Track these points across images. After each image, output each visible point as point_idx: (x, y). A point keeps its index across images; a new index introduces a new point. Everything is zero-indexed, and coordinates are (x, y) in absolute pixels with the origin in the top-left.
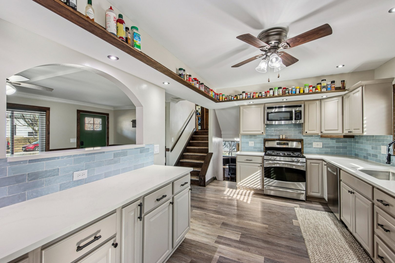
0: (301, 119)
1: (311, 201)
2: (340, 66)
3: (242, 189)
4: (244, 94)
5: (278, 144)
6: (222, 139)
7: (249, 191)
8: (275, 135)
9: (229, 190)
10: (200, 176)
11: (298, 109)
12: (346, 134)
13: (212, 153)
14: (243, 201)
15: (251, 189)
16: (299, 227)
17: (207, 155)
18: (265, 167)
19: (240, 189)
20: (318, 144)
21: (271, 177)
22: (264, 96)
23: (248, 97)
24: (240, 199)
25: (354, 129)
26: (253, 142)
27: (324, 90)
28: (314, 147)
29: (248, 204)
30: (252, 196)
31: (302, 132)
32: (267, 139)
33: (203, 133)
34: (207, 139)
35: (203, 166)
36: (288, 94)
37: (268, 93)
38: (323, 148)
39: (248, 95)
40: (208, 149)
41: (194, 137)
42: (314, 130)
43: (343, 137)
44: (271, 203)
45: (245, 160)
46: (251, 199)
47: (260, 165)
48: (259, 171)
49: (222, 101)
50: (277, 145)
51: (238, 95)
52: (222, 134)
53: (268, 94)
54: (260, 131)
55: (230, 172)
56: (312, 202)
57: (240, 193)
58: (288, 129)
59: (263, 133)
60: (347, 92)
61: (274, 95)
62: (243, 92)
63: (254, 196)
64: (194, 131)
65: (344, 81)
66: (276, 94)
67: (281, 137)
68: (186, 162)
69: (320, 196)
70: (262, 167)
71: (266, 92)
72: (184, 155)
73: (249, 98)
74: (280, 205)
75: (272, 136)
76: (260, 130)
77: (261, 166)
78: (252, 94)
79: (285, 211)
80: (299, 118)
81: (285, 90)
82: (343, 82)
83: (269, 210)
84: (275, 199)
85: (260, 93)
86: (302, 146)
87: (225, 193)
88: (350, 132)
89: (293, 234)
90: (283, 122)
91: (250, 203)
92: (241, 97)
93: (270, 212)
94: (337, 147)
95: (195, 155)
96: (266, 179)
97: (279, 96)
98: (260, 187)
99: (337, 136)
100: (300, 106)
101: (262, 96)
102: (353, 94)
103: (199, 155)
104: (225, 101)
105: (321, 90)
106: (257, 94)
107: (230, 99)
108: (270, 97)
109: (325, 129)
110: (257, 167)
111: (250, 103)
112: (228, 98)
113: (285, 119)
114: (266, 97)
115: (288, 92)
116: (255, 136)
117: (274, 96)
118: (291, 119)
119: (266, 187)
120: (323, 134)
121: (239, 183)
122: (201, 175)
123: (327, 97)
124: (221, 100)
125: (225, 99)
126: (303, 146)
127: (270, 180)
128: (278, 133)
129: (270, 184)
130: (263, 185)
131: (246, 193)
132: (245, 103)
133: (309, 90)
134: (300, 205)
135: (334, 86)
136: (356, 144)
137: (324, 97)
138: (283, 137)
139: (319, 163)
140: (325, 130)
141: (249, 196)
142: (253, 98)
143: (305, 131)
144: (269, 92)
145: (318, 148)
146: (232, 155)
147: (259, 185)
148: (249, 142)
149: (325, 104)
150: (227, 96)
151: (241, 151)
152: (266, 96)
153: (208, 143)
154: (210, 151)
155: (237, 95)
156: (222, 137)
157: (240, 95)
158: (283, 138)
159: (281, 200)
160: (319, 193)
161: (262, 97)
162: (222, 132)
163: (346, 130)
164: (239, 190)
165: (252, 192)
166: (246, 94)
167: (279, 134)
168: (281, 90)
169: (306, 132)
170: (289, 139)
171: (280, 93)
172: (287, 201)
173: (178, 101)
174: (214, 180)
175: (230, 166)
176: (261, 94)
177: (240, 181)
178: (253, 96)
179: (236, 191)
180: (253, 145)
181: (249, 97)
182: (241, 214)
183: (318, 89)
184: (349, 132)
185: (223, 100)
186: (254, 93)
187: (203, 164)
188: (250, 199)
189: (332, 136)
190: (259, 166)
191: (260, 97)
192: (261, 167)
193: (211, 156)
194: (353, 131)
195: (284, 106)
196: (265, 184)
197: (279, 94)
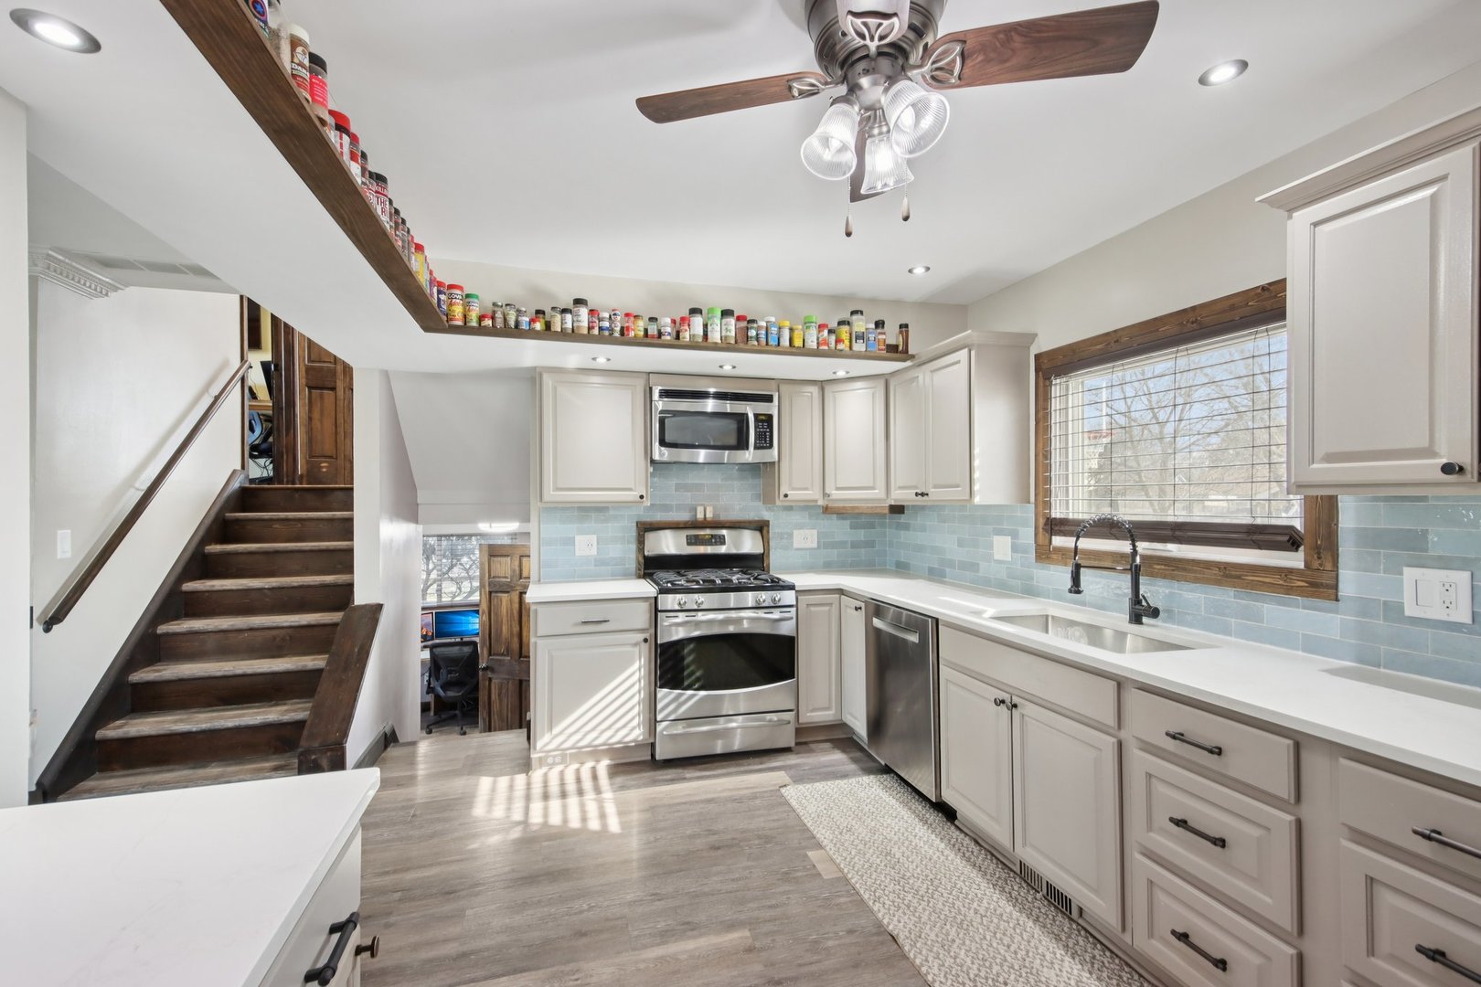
0: (771, 446)
1: (806, 743)
2: (919, 271)
3: (554, 764)
4: (584, 312)
5: (692, 541)
6: (420, 528)
7: (590, 764)
8: (679, 508)
9: (495, 783)
10: (308, 752)
11: (762, 408)
12: (895, 500)
13: (380, 607)
14: (583, 830)
15: (596, 753)
16: (847, 881)
17: (343, 620)
18: (661, 645)
19: (548, 765)
20: (805, 538)
21: (682, 682)
22: (668, 338)
23: (601, 329)
24: (565, 821)
25: (935, 487)
26: (594, 538)
27: (859, 347)
28: (795, 545)
29: (614, 836)
30: (611, 785)
31: (768, 497)
32: (651, 524)
33: (297, 496)
34: (346, 529)
35: (324, 686)
36: (756, 343)
37: (687, 328)
38: (819, 547)
39: (600, 320)
40: (350, 586)
41: (237, 521)
42: (806, 489)
43: (887, 511)
44: (697, 798)
45: (576, 625)
46: (618, 803)
47: (641, 637)
48: (636, 665)
49: (465, 329)
50: (689, 544)
51: (553, 308)
52: (419, 502)
53: (686, 330)
54: (630, 489)
55: (437, 679)
56: (813, 746)
57: (554, 788)
58: (720, 482)
59: (642, 497)
60: (908, 363)
61: (707, 339)
62: (579, 302)
63: (620, 780)
64: (236, 485)
65: (906, 326)
66: (715, 336)
67: (700, 516)
68: (181, 681)
69: (831, 718)
70: (647, 644)
71: (674, 322)
72: (167, 635)
73: (607, 333)
74: (729, 794)
75: (666, 508)
76: (633, 487)
77: (646, 640)
78: (619, 318)
79: (762, 819)
80: (765, 443)
81: (744, 324)
82: (904, 327)
83: (713, 839)
84: (701, 770)
85: (653, 319)
86: (766, 545)
87: (479, 810)
88: (923, 494)
89: (851, 932)
90: (702, 455)
91: (623, 828)
92: (569, 325)
93: (719, 848)
94: (855, 545)
95: (251, 629)
96: (665, 696)
97: (725, 346)
98: (639, 736)
99: (872, 508)
100: (769, 399)
101: (660, 334)
102: (932, 371)
103: (282, 628)
104: (480, 331)
105: (851, 347)
106: (641, 324)
107: (512, 324)
108: (693, 346)
109: (838, 486)
110: (629, 649)
111: (594, 359)
112: (499, 315)
113: (719, 444)
114: (677, 342)
115: (757, 335)
116: (600, 509)
117: (704, 344)
118: (742, 444)
119: (664, 729)
120: (829, 500)
121: (545, 741)
122: (316, 744)
123: (849, 375)
124: (460, 323)
125: (481, 318)
126: (768, 543)
127: (681, 695)
128: (688, 498)
129: (684, 713)
130: (653, 722)
131: (578, 780)
132: (573, 355)
133: (818, 339)
134: (792, 772)
135: (884, 337)
136: (902, 532)
137: (841, 374)
138: (705, 515)
139: (831, 604)
140: (838, 489)
141: (598, 790)
142: (624, 338)
143: (784, 490)
144: (689, 325)
145: (807, 549)
146: (440, 596)
147: (634, 728)
148: (578, 538)
149: (835, 398)
150: (494, 304)
151: (539, 580)
152: (678, 337)
153: (350, 551)
154: (361, 597)
155: (548, 310)
156: (419, 519)
157: (564, 311)
158: (707, 516)
159: (723, 767)
160: (828, 709)
161: (663, 337)
162: (419, 493)
163: (900, 488)
164: (544, 769)
165: (603, 765)
166: (592, 312)
167: (693, 503)
168: (732, 321)
169: (786, 496)
170: (727, 522)
171: (728, 334)
172: (742, 769)
173: (116, 289)
174: (386, 747)
175: (434, 650)
176: (656, 327)
177: (551, 729)
178: (622, 328)
179: (529, 785)
180: (594, 551)
181: (607, 329)
182: (607, 920)
183: (843, 341)
184: (917, 494)
185: (474, 324)
186: (627, 315)
187: (324, 674)
188: (611, 809)
189: (857, 508)
190: (636, 644)
191: (653, 337)
192: (645, 647)
193: (375, 622)
194: (931, 491)
195: (712, 390)
196: (659, 718)
197: (726, 337)
